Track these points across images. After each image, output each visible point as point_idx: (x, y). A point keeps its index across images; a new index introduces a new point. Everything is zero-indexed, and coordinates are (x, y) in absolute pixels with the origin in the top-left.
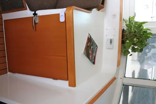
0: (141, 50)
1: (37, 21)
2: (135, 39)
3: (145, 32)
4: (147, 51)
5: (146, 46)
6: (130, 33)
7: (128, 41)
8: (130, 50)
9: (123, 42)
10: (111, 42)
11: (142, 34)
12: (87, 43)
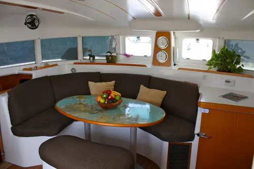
0: (239, 56)
1: (204, 134)
2: (228, 61)
3: (222, 52)
4: (239, 51)
5: (235, 52)
6: (221, 64)
7: (229, 67)
8: (238, 66)
9: (229, 71)
10: (227, 82)
11: (223, 55)
12: (227, 98)
